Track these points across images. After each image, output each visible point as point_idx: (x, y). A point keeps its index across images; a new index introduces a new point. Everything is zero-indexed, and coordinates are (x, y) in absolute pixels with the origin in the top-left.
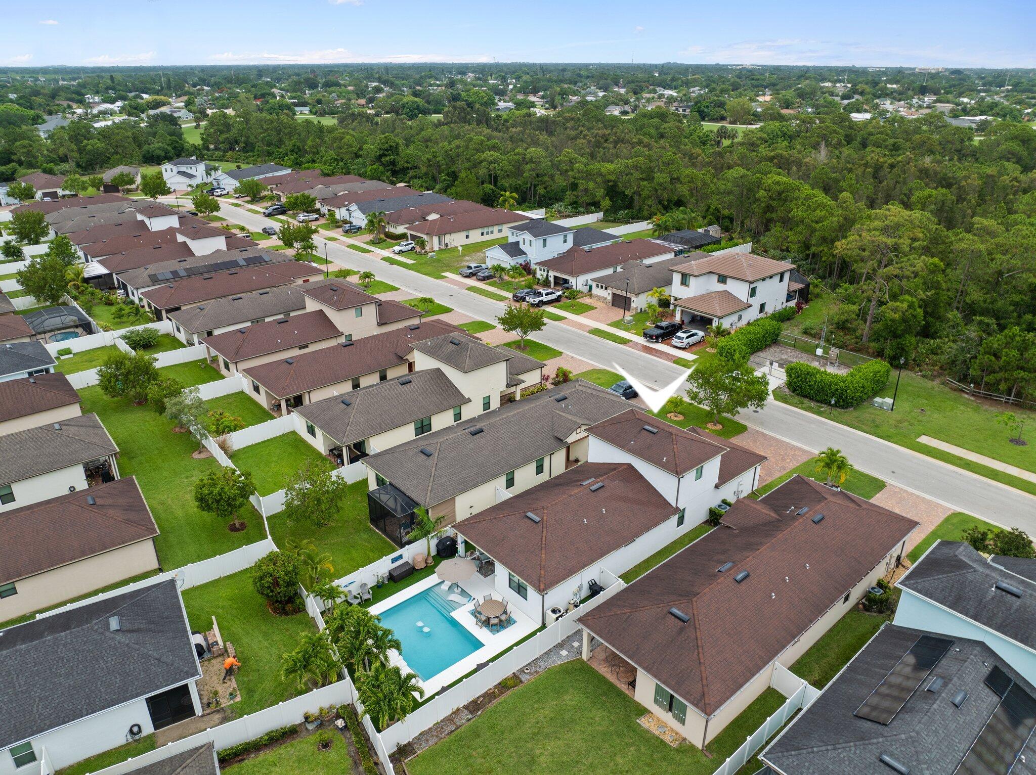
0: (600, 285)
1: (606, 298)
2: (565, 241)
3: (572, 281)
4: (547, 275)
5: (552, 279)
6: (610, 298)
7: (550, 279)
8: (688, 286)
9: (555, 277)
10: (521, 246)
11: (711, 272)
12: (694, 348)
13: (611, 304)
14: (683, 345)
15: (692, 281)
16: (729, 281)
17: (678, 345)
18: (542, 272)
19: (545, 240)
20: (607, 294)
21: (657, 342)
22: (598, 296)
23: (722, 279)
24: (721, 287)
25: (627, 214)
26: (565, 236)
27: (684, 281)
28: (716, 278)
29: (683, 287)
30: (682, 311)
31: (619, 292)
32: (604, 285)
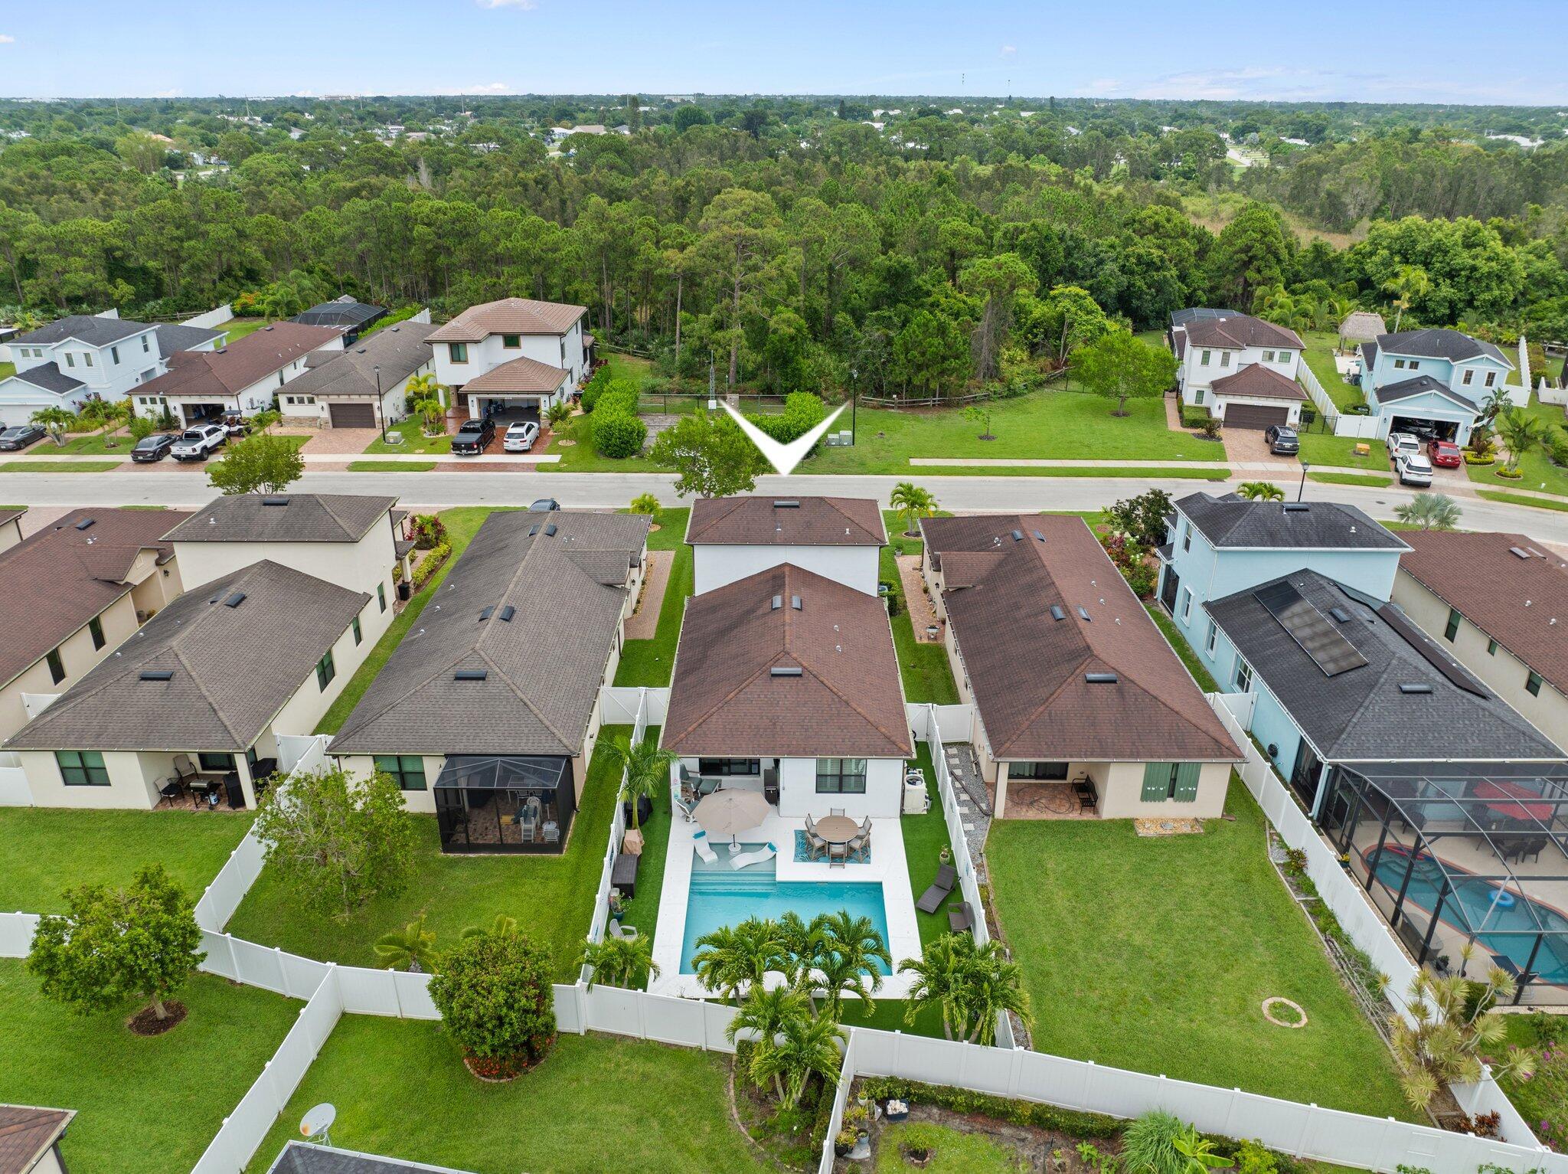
1: (315, 419)
2: (146, 349)
3: (229, 403)
4: (166, 408)
5: (179, 413)
6: (326, 415)
7: (173, 413)
8: (466, 362)
9: (185, 407)
10: (64, 370)
11: (491, 334)
12: (537, 447)
13: (330, 424)
14: (526, 446)
15: (472, 351)
16: (523, 341)
17: (518, 447)
18: (149, 405)
19: (114, 350)
20: (320, 410)
21: (479, 454)
22: (296, 419)
23: (512, 341)
24: (513, 354)
26: (144, 339)
27: (455, 355)
28: (499, 341)
29: (458, 366)
30: (479, 400)
31: (343, 400)
32: (305, 397)
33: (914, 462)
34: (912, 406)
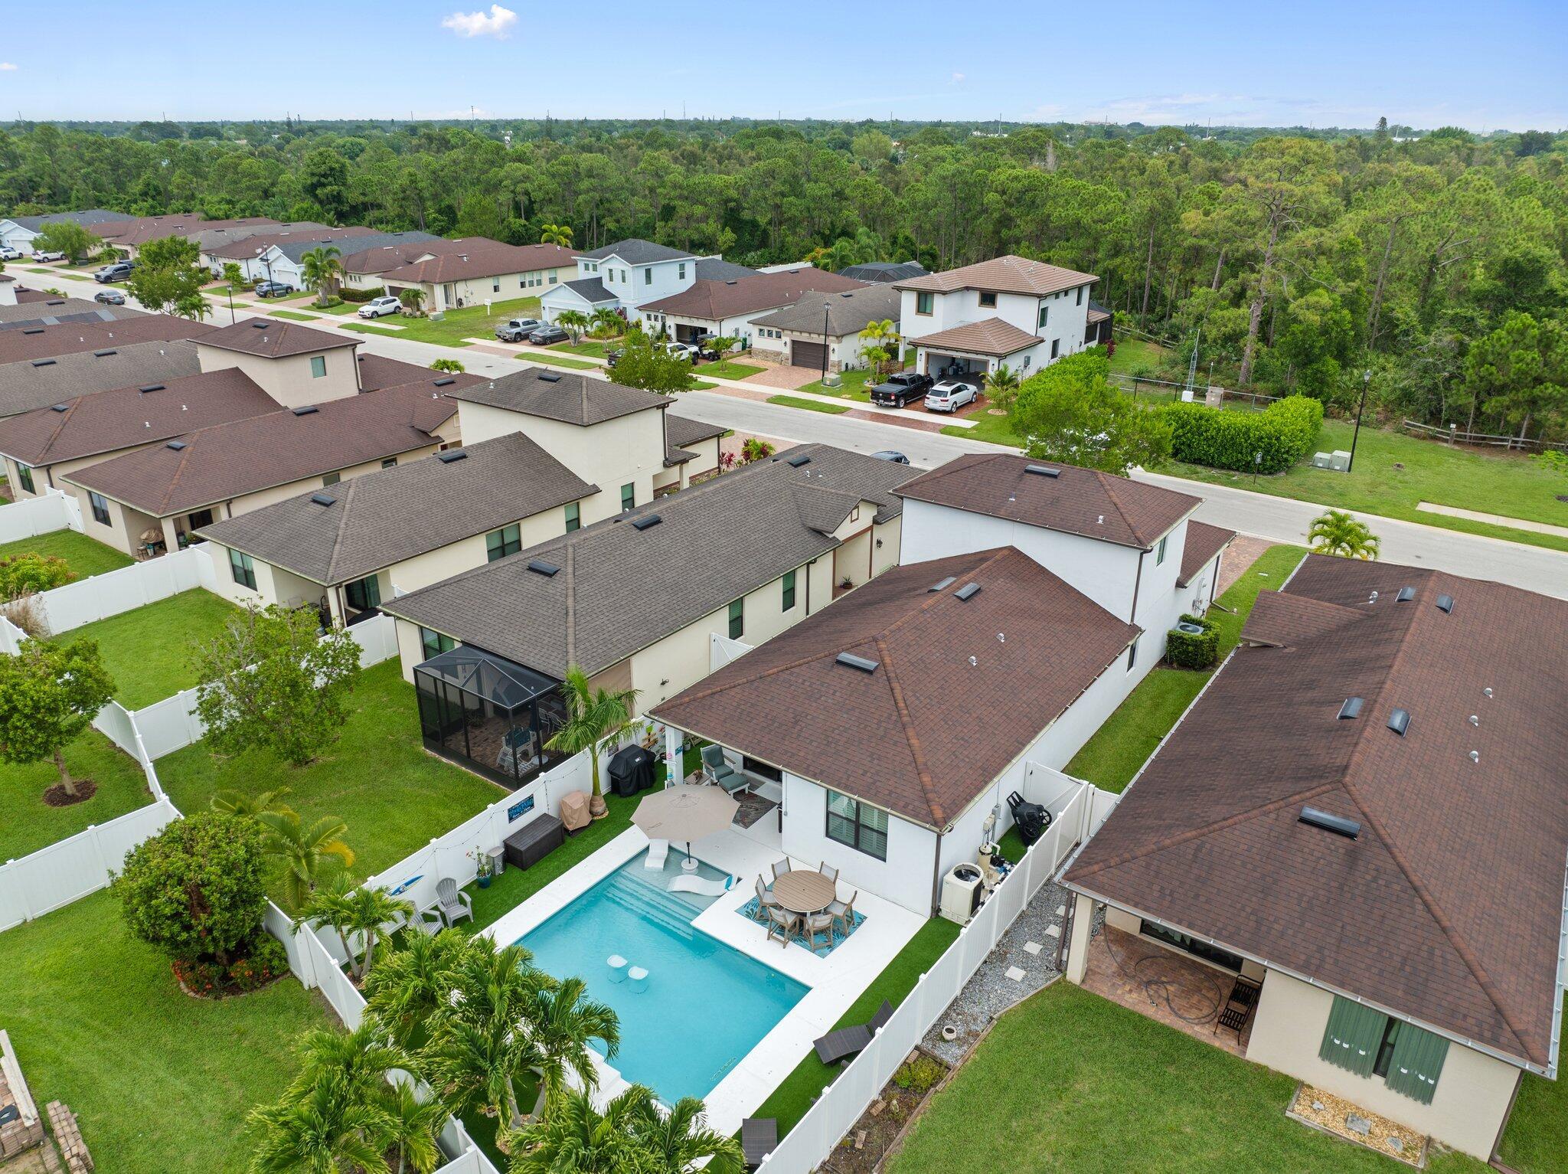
0: (766, 329)
1: (779, 354)
2: (682, 276)
3: (712, 328)
4: (664, 326)
5: (672, 332)
6: (787, 351)
7: (668, 331)
8: (931, 314)
9: (678, 326)
10: (606, 285)
11: (967, 288)
12: (964, 411)
13: (790, 361)
14: (947, 406)
15: (938, 303)
16: (1000, 300)
17: (938, 406)
18: (653, 322)
19: (648, 272)
20: (782, 346)
21: (896, 407)
22: (764, 351)
23: (988, 298)
24: (987, 313)
25: (762, 256)
26: (682, 266)
27: (922, 305)
28: (975, 297)
29: (922, 318)
30: (928, 355)
31: (804, 337)
32: (774, 330)
33: (1424, 507)
34: (1479, 444)
